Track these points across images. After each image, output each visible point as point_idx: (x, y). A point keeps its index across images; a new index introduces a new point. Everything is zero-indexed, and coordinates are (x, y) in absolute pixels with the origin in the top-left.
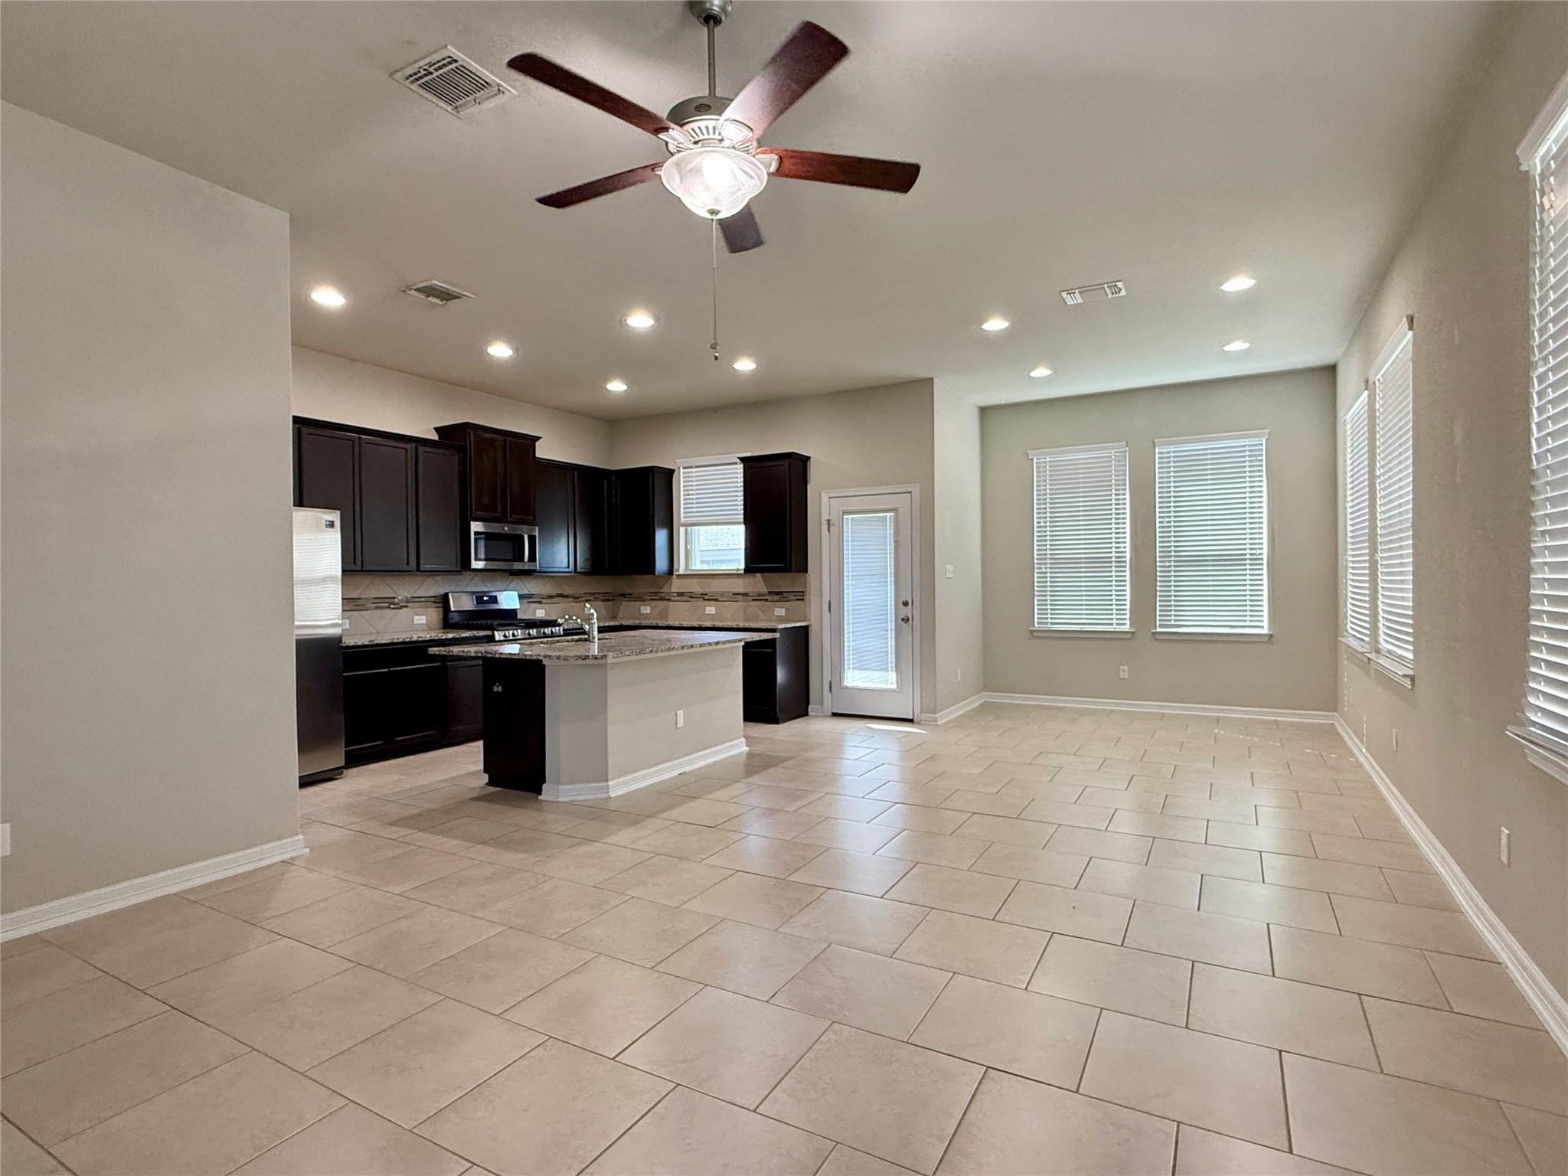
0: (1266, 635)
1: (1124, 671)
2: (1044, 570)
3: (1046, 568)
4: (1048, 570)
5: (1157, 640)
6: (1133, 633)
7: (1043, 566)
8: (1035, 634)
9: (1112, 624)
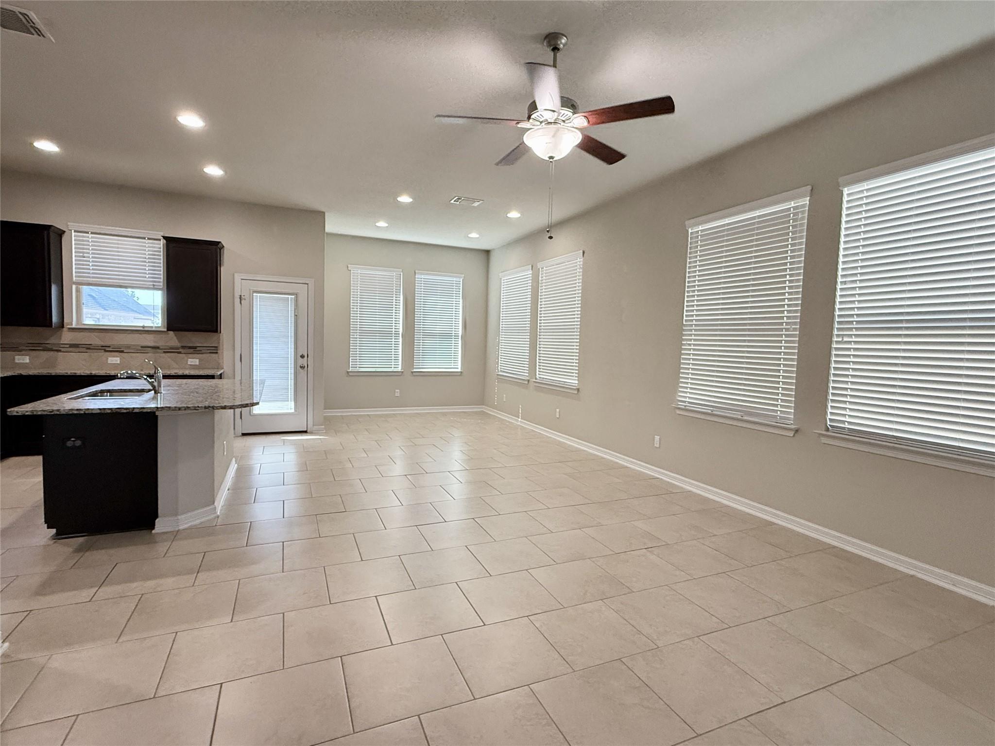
0: (459, 372)
1: (397, 392)
2: (355, 336)
3: (357, 335)
4: (358, 336)
5: (414, 376)
6: (402, 372)
7: (356, 334)
8: (350, 374)
9: (391, 367)
